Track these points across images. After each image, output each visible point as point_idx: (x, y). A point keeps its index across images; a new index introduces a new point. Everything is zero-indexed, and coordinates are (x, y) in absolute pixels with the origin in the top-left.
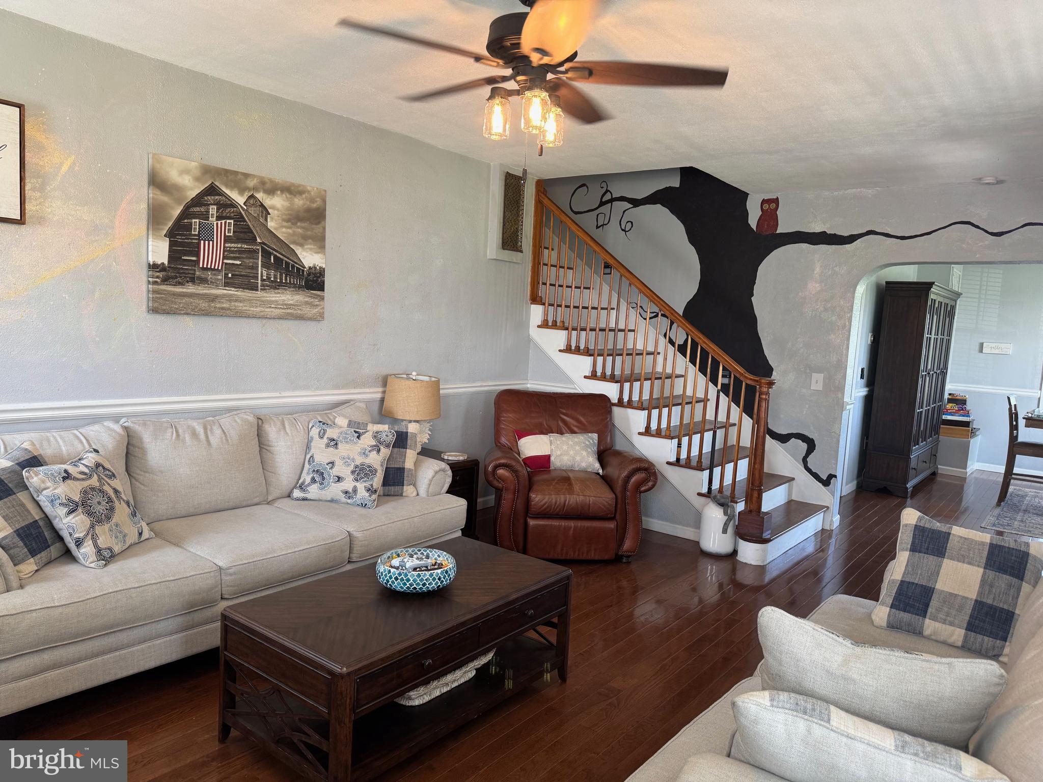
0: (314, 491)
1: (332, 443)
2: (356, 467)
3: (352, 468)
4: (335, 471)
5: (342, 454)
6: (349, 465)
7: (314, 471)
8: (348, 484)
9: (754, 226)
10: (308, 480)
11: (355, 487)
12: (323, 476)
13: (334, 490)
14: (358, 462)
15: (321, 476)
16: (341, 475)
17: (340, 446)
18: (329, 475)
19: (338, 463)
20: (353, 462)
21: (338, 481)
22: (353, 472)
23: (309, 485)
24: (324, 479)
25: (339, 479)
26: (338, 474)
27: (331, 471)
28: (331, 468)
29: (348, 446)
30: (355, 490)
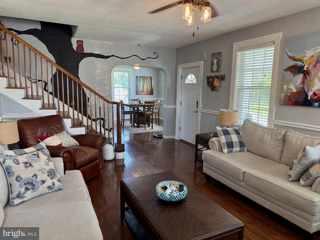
0: (29, 195)
1: (28, 165)
2: (48, 172)
3: (46, 174)
4: (40, 179)
5: (38, 168)
6: (44, 173)
7: (25, 184)
8: (49, 182)
9: (75, 49)
10: (23, 190)
11: (53, 182)
12: (33, 185)
13: (42, 189)
14: (48, 170)
15: (32, 185)
16: (43, 179)
17: (33, 164)
18: (37, 182)
19: (39, 174)
20: (45, 170)
21: (43, 183)
22: (48, 175)
23: (24, 193)
24: (34, 185)
25: (43, 182)
26: (41, 180)
27: (37, 180)
28: (36, 178)
29: (38, 163)
30: (54, 184)
